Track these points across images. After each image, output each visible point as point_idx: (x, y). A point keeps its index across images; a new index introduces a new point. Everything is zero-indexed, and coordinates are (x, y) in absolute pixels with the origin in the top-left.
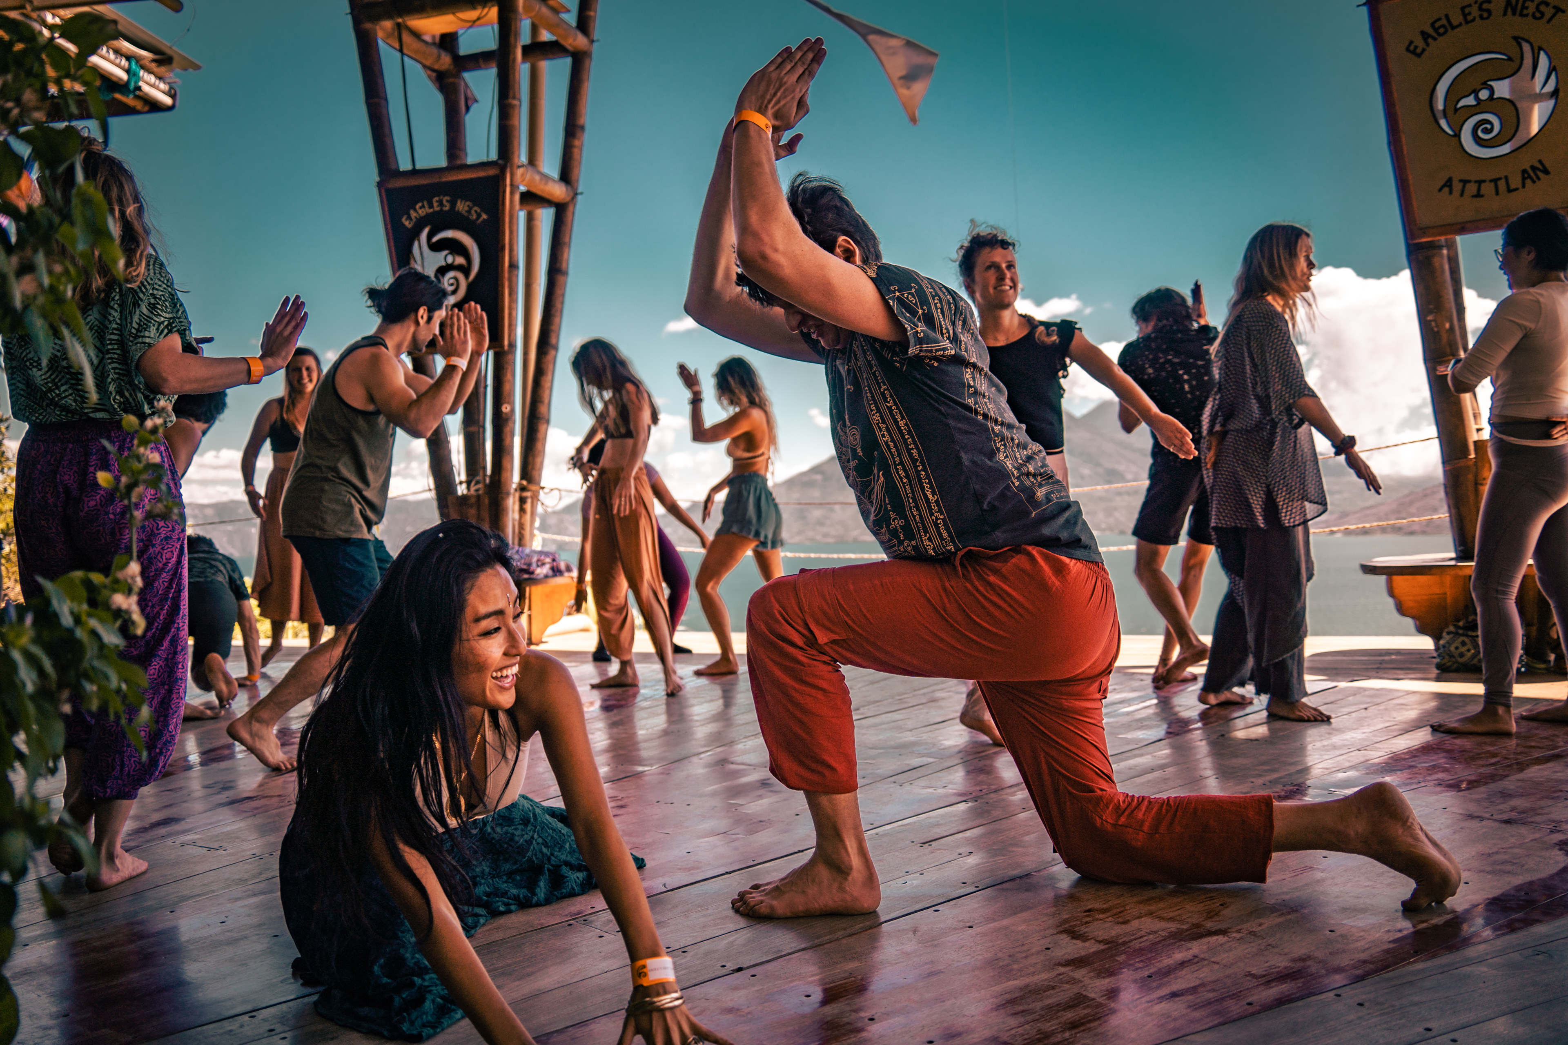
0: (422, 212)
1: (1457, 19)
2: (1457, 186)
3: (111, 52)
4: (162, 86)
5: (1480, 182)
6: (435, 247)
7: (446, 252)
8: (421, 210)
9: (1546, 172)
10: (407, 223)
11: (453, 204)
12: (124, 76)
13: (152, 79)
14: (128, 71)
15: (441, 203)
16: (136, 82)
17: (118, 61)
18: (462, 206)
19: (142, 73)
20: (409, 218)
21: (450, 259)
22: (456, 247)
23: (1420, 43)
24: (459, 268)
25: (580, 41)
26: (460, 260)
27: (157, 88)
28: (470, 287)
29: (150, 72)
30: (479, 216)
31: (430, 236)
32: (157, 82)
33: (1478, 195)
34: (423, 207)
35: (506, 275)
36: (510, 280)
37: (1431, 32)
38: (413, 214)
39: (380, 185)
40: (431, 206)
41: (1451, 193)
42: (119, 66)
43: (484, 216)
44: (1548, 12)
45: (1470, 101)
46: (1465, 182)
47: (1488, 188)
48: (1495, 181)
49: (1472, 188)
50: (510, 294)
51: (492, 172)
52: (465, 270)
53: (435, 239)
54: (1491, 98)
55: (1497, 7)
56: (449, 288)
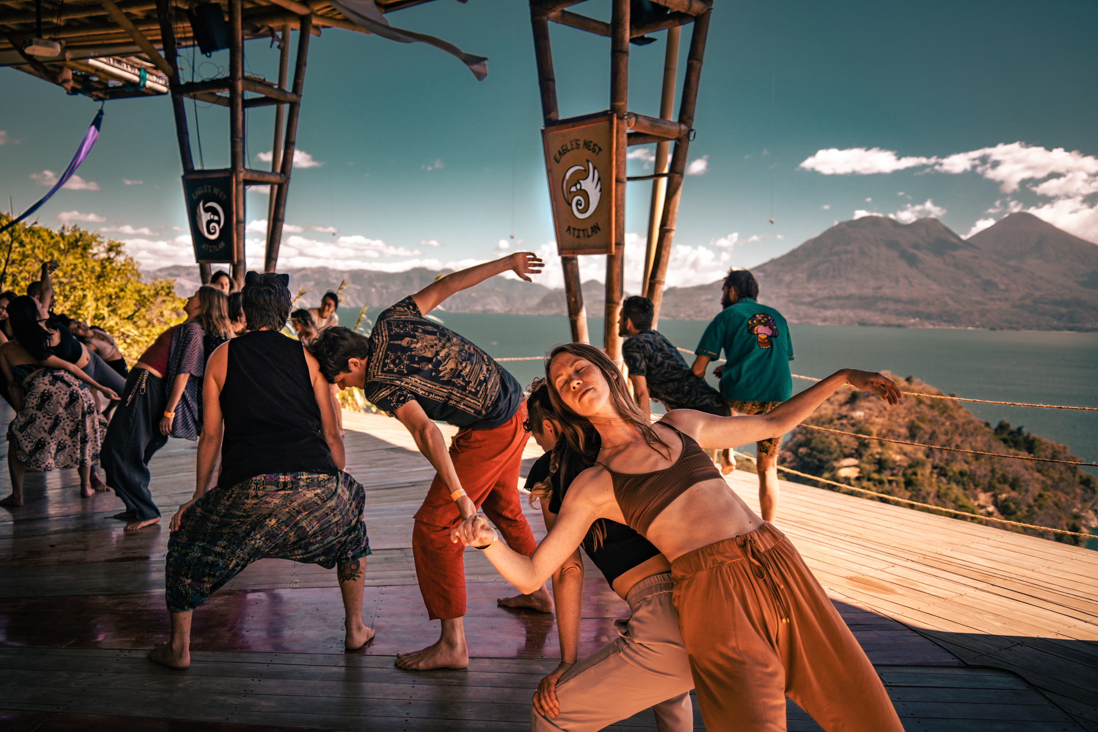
0: (200, 192)
1: (569, 147)
2: (572, 231)
3: (129, 66)
4: (161, 82)
5: (579, 230)
6: (207, 210)
7: (210, 213)
9: (599, 229)
10: (194, 198)
11: (212, 189)
12: (136, 79)
13: (154, 78)
14: (139, 76)
15: (208, 188)
16: (145, 82)
17: (133, 71)
18: (216, 191)
19: (148, 76)
20: (195, 195)
21: (212, 217)
22: (215, 212)
23: (558, 156)
24: (216, 222)
25: (294, 97)
26: (216, 218)
27: (158, 83)
28: (221, 231)
29: (152, 74)
30: (223, 196)
31: (204, 205)
32: (158, 80)
33: (578, 237)
34: (201, 190)
35: (234, 227)
36: (237, 229)
37: (561, 151)
38: (197, 193)
39: (184, 176)
40: (203, 190)
41: (570, 233)
42: (134, 74)
43: (225, 197)
44: (597, 149)
45: (573, 189)
46: (574, 229)
47: (581, 234)
48: (583, 230)
49: (576, 232)
50: (238, 236)
51: (227, 175)
52: (218, 222)
53: (206, 206)
54: (581, 189)
55: (581, 143)
56: (212, 231)
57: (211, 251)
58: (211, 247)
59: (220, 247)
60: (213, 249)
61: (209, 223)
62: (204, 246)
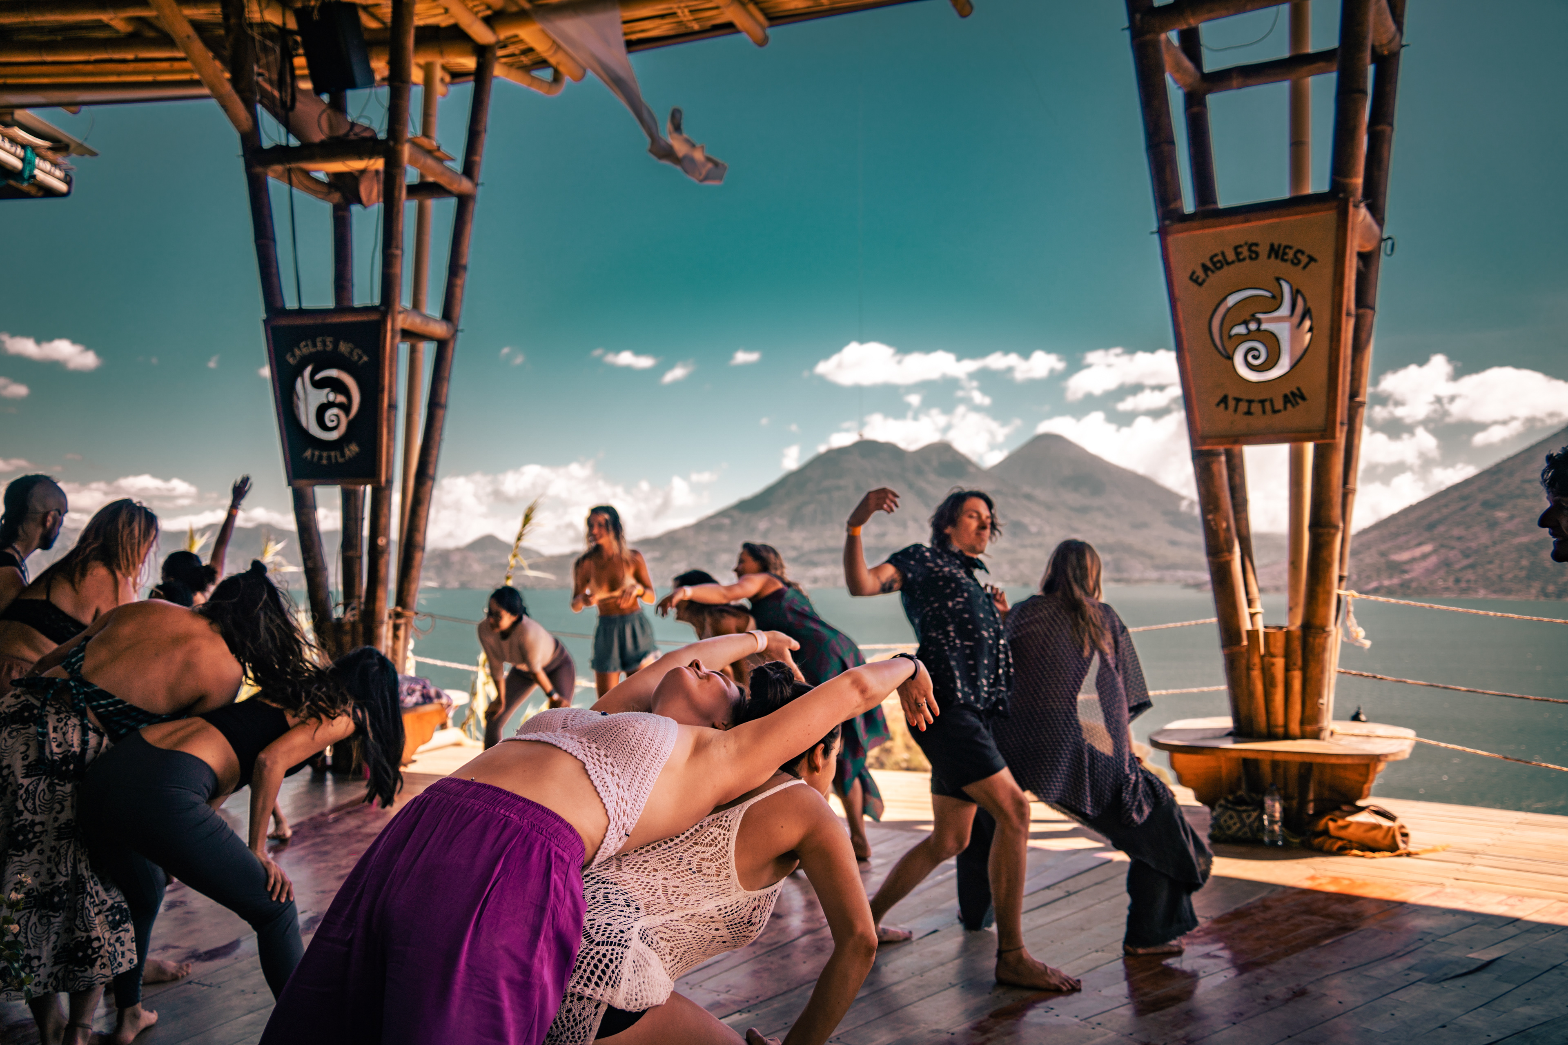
0: (305, 351)
1: (1231, 256)
2: (1232, 403)
3: (6, 141)
4: (58, 173)
5: (1250, 402)
6: (318, 385)
7: (327, 390)
8: (305, 349)
9: (1303, 398)
10: (291, 361)
11: (336, 345)
12: (18, 164)
13: (47, 166)
14: (23, 160)
15: (324, 343)
16: (31, 170)
17: (13, 150)
18: (344, 347)
19: (37, 161)
20: (293, 355)
21: (332, 397)
22: (338, 386)
23: (1200, 273)
24: (340, 406)
25: (466, 185)
26: (341, 399)
27: (53, 176)
28: (350, 424)
29: (44, 159)
30: (360, 358)
31: (313, 374)
32: (53, 169)
33: (1249, 413)
34: (307, 346)
35: (385, 415)
36: (389, 420)
37: (1209, 264)
38: (297, 352)
39: (266, 322)
40: (315, 345)
41: (1226, 408)
42: (14, 154)
43: (365, 358)
44: (1304, 259)
45: (1240, 330)
46: (1238, 400)
47: (1256, 408)
48: (1262, 402)
49: (1243, 406)
50: (389, 433)
51: (374, 317)
52: (346, 408)
53: (318, 377)
54: (1258, 329)
55: (1263, 250)
56: (330, 424)
57: (324, 462)
58: (325, 454)
59: (347, 453)
60: (329, 458)
61: (322, 410)
62: (308, 453)
